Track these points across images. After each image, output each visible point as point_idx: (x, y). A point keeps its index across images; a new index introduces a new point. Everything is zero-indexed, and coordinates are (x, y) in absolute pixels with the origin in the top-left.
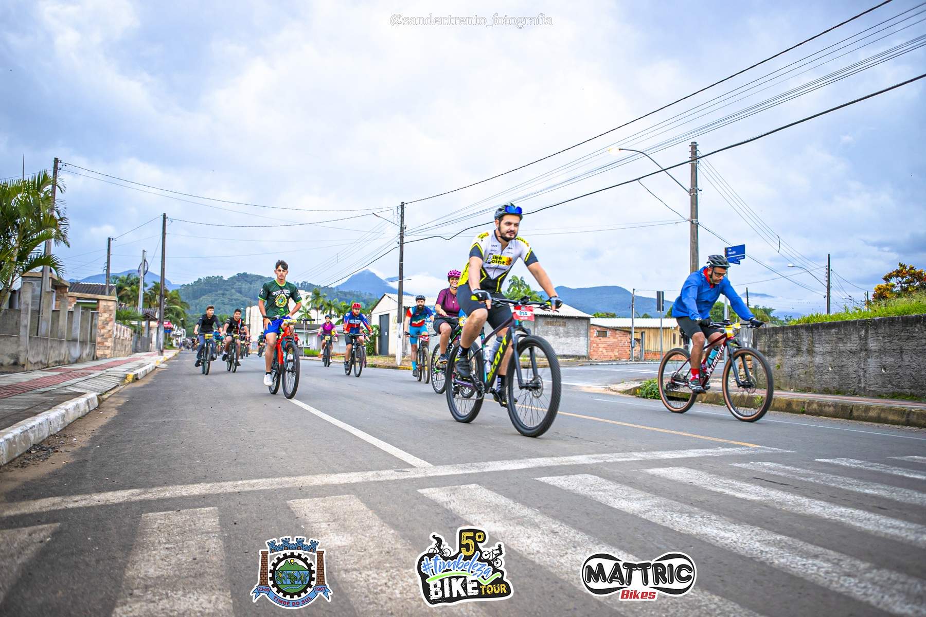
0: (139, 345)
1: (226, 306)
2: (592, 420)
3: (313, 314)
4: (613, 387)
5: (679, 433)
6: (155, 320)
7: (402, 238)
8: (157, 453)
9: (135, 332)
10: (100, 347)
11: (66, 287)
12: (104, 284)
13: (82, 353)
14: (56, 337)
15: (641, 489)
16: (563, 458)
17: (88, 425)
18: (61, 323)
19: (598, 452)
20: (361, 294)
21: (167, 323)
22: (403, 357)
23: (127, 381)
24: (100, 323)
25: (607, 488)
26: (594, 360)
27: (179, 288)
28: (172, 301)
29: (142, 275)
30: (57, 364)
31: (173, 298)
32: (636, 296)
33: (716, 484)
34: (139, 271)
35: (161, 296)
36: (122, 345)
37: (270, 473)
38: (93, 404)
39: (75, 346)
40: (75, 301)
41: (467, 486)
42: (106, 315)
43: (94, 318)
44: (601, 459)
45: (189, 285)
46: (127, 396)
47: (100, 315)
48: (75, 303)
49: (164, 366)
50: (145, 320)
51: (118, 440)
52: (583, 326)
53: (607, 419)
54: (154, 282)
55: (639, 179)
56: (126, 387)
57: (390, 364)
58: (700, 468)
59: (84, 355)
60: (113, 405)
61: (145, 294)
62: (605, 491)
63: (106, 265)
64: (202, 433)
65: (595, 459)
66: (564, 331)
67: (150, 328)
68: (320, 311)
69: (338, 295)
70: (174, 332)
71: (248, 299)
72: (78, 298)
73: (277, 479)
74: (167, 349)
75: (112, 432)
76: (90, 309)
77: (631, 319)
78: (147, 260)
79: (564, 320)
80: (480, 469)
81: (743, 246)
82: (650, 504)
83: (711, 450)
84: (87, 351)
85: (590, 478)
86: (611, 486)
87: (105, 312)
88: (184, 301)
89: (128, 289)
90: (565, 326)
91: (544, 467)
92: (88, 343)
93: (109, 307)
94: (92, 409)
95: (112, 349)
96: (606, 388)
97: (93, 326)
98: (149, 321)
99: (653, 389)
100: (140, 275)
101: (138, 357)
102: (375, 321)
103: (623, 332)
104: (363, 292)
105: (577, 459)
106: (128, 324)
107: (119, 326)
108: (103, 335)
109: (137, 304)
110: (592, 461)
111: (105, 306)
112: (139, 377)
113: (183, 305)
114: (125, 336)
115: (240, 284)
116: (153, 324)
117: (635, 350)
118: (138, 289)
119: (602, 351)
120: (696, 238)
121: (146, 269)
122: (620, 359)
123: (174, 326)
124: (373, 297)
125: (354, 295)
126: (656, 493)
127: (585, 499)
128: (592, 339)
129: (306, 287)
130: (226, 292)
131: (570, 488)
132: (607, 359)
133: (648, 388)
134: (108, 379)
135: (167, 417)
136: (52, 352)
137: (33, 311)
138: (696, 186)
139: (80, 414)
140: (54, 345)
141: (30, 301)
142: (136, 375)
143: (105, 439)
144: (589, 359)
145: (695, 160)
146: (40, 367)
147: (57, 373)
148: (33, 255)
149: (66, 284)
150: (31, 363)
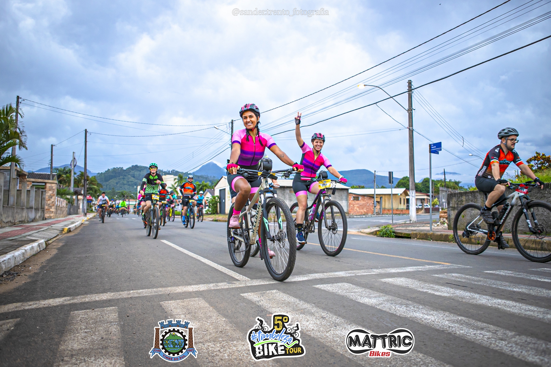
0: (72, 210)
1: (125, 186)
2: (349, 250)
4: (362, 230)
5: (402, 257)
6: (81, 194)
8: (81, 275)
9: (69, 202)
10: (47, 212)
11: (26, 175)
12: (49, 173)
13: (36, 216)
14: (20, 206)
15: (377, 291)
16: (330, 273)
17: (39, 259)
18: (22, 197)
19: (352, 270)
20: (208, 177)
21: (89, 197)
23: (64, 232)
24: (47, 197)
25: (357, 291)
26: (351, 214)
27: (96, 175)
28: (92, 183)
29: (73, 167)
30: (20, 223)
31: (92, 181)
32: (376, 175)
33: (423, 287)
34: (71, 165)
35: (85, 180)
36: (61, 210)
37: (150, 286)
38: (42, 247)
39: (32, 211)
42: (51, 192)
43: (43, 194)
44: (353, 273)
45: (102, 173)
46: (63, 241)
47: (47, 192)
48: (31, 185)
49: (87, 222)
50: (75, 195)
51: (57, 268)
52: (344, 194)
53: (358, 250)
54: (80, 172)
55: (377, 103)
56: (64, 236)
58: (414, 278)
59: (37, 217)
60: (55, 247)
61: (75, 179)
62: (355, 292)
63: (50, 161)
64: (109, 262)
65: (350, 273)
67: (78, 200)
70: (94, 202)
72: (33, 182)
73: (154, 289)
74: (89, 212)
75: (54, 263)
76: (41, 189)
77: (374, 189)
78: (76, 158)
81: (441, 143)
82: (382, 300)
83: (421, 267)
84: (39, 214)
85: (346, 285)
86: (359, 290)
87: (50, 190)
88: (99, 183)
89: (64, 176)
91: (319, 279)
92: (40, 209)
93: (53, 187)
94: (41, 249)
95: (54, 213)
96: (358, 231)
97: (43, 199)
98: (78, 195)
99: (387, 231)
100: (71, 167)
101: (71, 218)
102: (217, 193)
103: (369, 197)
104: (209, 175)
105: (339, 274)
106: (65, 197)
107: (59, 198)
108: (49, 205)
109: (70, 185)
110: (348, 275)
111: (50, 186)
112: (72, 230)
113: (98, 185)
114: (63, 205)
115: (134, 172)
116: (80, 197)
117: (377, 208)
118: (71, 176)
119: (356, 209)
120: (412, 139)
121: (75, 164)
122: (367, 214)
123: (94, 199)
124: (215, 179)
125: (204, 178)
126: (386, 293)
127: (343, 297)
128: (350, 202)
129: (174, 173)
130: (125, 177)
131: (334, 291)
132: (359, 214)
133: (384, 231)
134: (52, 231)
135: (88, 254)
136: (17, 215)
137: (5, 190)
138: (412, 107)
139: (34, 253)
140: (18, 211)
141: (2, 184)
142: (70, 229)
143: (49, 267)
144: (348, 214)
145: (411, 91)
146: (10, 225)
147: (21, 228)
148: (4, 156)
149: (25, 173)
150: (4, 222)
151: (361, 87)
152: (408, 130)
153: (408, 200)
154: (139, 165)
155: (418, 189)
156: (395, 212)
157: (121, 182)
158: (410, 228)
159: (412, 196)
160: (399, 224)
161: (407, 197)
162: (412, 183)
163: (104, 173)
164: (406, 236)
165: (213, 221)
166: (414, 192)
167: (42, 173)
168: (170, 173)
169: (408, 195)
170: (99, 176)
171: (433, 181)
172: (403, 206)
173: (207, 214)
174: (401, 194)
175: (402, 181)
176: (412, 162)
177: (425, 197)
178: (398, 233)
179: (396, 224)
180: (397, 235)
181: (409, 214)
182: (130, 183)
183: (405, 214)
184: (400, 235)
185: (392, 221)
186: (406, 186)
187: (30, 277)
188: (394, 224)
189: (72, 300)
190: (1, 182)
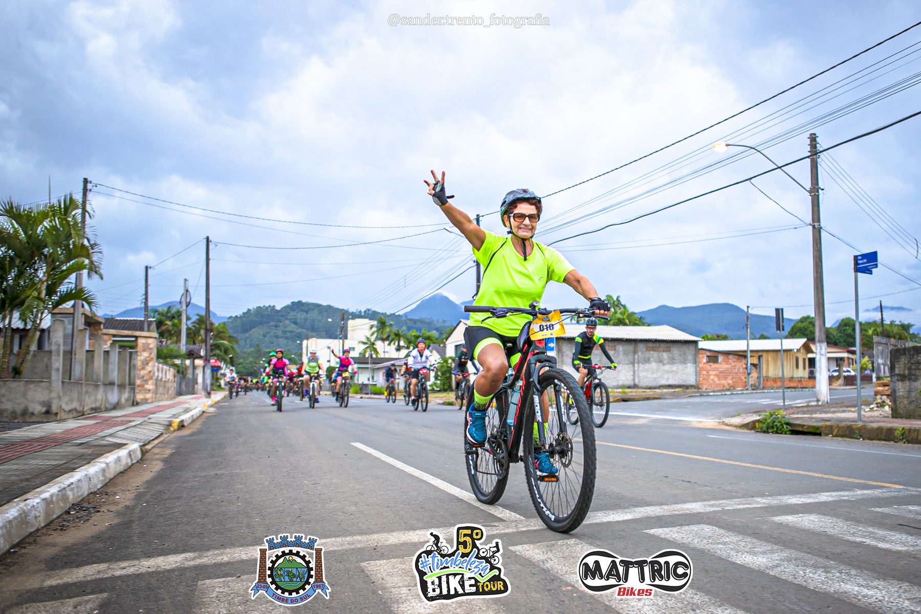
0: (183, 387)
2: (706, 461)
3: (379, 345)
4: (727, 420)
5: (807, 473)
6: (200, 357)
8: (210, 510)
9: (178, 372)
10: (140, 390)
11: (100, 323)
12: (143, 319)
13: (121, 397)
14: (91, 380)
15: (767, 541)
16: (674, 506)
17: (131, 480)
18: (96, 364)
19: (715, 499)
20: (432, 321)
21: (214, 361)
23: (172, 429)
24: (139, 364)
25: (727, 540)
26: (704, 389)
27: (226, 320)
28: (219, 335)
29: (184, 307)
30: (94, 411)
31: (220, 332)
32: (751, 314)
33: (854, 533)
34: (180, 303)
35: (207, 331)
36: (165, 387)
37: (339, 531)
38: (135, 457)
39: (112, 390)
40: (110, 340)
41: (566, 541)
42: (145, 354)
43: (133, 357)
44: (719, 506)
45: (236, 316)
46: (172, 446)
47: (139, 354)
48: (111, 342)
49: (213, 410)
50: (189, 359)
51: (166, 497)
52: (690, 351)
53: (724, 459)
54: (198, 315)
55: (750, 179)
56: (172, 436)
58: (836, 516)
59: (123, 400)
60: (157, 456)
61: (188, 329)
62: (725, 543)
63: (144, 296)
64: (260, 486)
65: (712, 506)
66: (669, 357)
67: (194, 368)
68: (387, 343)
69: (406, 323)
70: (222, 371)
71: (304, 331)
72: (114, 336)
73: (348, 538)
74: (214, 390)
75: (159, 488)
76: (128, 347)
77: (746, 341)
78: (190, 290)
79: (668, 345)
81: (876, 253)
82: (778, 558)
83: (846, 493)
84: (126, 395)
85: (707, 529)
86: (732, 538)
87: (144, 351)
88: (232, 334)
89: (169, 323)
90: (670, 351)
91: (653, 518)
92: (127, 386)
93: (149, 344)
94: (134, 462)
95: (153, 392)
96: (720, 422)
97: (132, 367)
98: (194, 359)
99: (774, 422)
100: (182, 307)
101: (183, 401)
102: (450, 352)
103: (736, 357)
104: (435, 319)
105: (691, 507)
106: (171, 363)
107: (161, 365)
108: (143, 377)
109: (180, 341)
110: (709, 509)
111: (144, 344)
112: (185, 424)
113: (231, 339)
114: (168, 377)
115: (294, 313)
116: (198, 362)
117: (752, 377)
118: (180, 323)
119: (713, 380)
120: (820, 245)
121: (188, 300)
122: (734, 389)
123: (222, 365)
124: (446, 325)
125: (425, 323)
126: (784, 545)
128: (701, 366)
129: (370, 315)
130: (279, 324)
131: (684, 541)
132: (719, 389)
133: (769, 421)
134: (151, 427)
135: (219, 469)
136: (87, 398)
137: (65, 352)
138: (817, 184)
139: (121, 468)
140: (90, 390)
141: (61, 341)
142: (182, 421)
143: (152, 495)
144: (698, 388)
145: (816, 154)
146: (74, 415)
147: (95, 422)
148: (63, 289)
149: (100, 320)
150: (65, 411)
151: (721, 149)
152: (811, 227)
153: (812, 362)
154: (304, 301)
155: (831, 341)
156: (787, 384)
157: (272, 334)
158: (818, 415)
159: (821, 355)
160: (798, 407)
161: (810, 355)
162: (820, 329)
163: (241, 317)
164: (812, 430)
165: (444, 404)
166: (824, 345)
167: (129, 319)
168: (363, 314)
169: (812, 352)
170: (232, 322)
171: (861, 324)
172: (802, 373)
173: (433, 391)
174: (798, 350)
175: (800, 325)
176: (820, 289)
177: (845, 355)
178: (796, 425)
179: (791, 407)
180: (794, 429)
181: (814, 387)
182: (288, 334)
183: (807, 388)
184: (801, 429)
185: (782, 401)
186: (807, 335)
187: (119, 514)
188: (786, 407)
189: (198, 558)
190: (58, 338)
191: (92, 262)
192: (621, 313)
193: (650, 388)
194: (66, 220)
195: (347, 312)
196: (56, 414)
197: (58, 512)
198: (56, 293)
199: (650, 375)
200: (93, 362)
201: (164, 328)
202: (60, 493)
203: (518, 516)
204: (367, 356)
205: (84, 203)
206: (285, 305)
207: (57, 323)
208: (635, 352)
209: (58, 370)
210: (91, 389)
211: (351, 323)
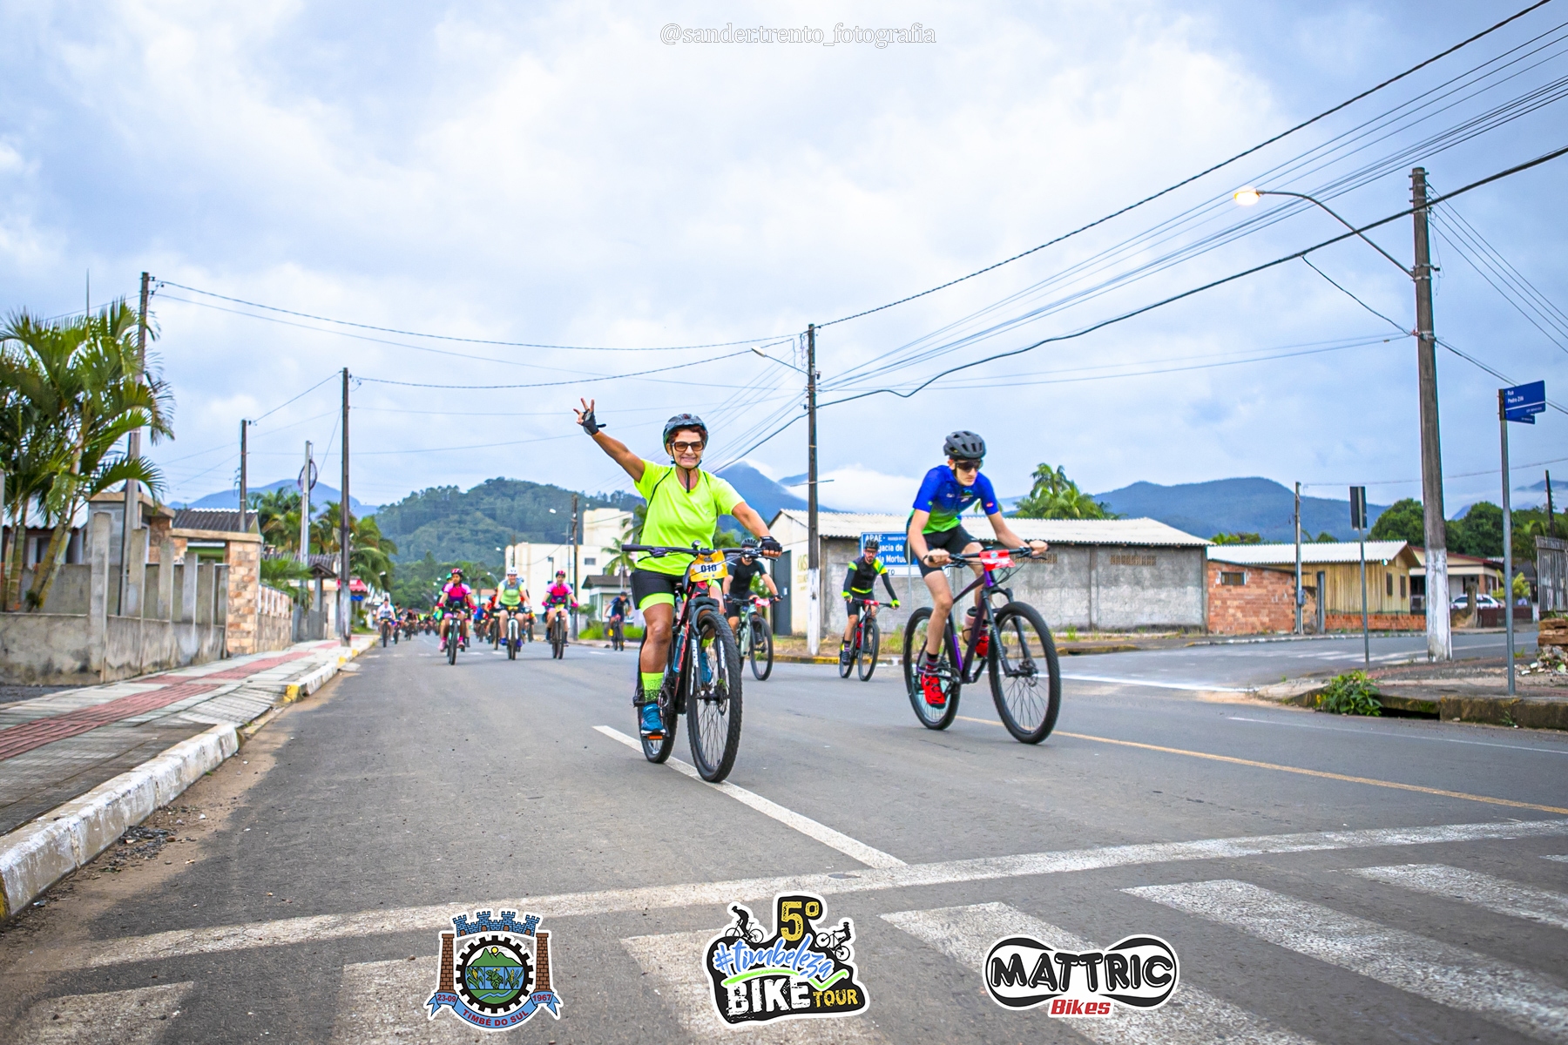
0: (304, 626)
1: (467, 545)
4: (1261, 690)
6: (332, 576)
7: (812, 396)
8: (358, 842)
9: (296, 601)
10: (233, 633)
11: (168, 518)
12: (237, 511)
13: (202, 645)
14: (155, 616)
17: (224, 788)
18: (162, 588)
21: (355, 582)
22: (822, 637)
23: (287, 700)
24: (232, 587)
26: (1217, 633)
27: (375, 512)
28: (364, 537)
29: (306, 490)
30: (158, 669)
31: (364, 533)
32: (1303, 498)
34: (299, 482)
35: (344, 531)
36: (274, 627)
38: (229, 747)
39: (188, 633)
40: (184, 546)
41: (982, 906)
42: (242, 571)
43: (221, 577)
46: (290, 729)
47: (231, 570)
48: (186, 550)
49: (354, 666)
50: (313, 578)
51: (283, 818)
52: (1191, 564)
54: (329, 503)
55: (1305, 252)
56: (287, 711)
57: (797, 653)
59: (205, 650)
60: (266, 747)
61: (312, 527)
63: (239, 473)
64: (441, 801)
66: (1152, 575)
67: (323, 594)
70: (369, 600)
71: (509, 530)
72: (191, 539)
74: (356, 633)
75: (270, 801)
76: (213, 559)
77: (1294, 546)
78: (314, 460)
79: (1153, 553)
80: (1003, 870)
81: (1541, 384)
84: (210, 641)
87: (240, 564)
88: (386, 537)
89: (280, 517)
90: (1154, 564)
91: (1139, 866)
92: (212, 625)
93: (247, 554)
94: (228, 755)
95: (254, 637)
96: (1248, 693)
97: (220, 593)
98: (322, 578)
99: (1351, 693)
100: (302, 490)
101: (304, 650)
103: (1277, 575)
105: (1206, 848)
106: (283, 585)
107: (267, 590)
108: (238, 610)
109: (299, 547)
111: (239, 553)
112: (310, 692)
113: (384, 543)
114: (279, 609)
115: (492, 500)
116: (330, 584)
117: (1305, 611)
118: (299, 517)
119: (1234, 615)
120: (1431, 370)
121: (312, 478)
122: (1273, 632)
123: (368, 588)
127: (1231, 934)
128: (1211, 590)
129: (621, 501)
130: (464, 517)
131: (1197, 910)
132: (1244, 632)
133: (1340, 691)
134: (253, 696)
135: (369, 771)
136: (147, 645)
137: (111, 567)
138: (1428, 260)
139: (207, 767)
140: (151, 632)
141: (106, 549)
142: (304, 687)
143: (258, 814)
144: (1207, 631)
145: (1425, 207)
146: (127, 675)
147: (160, 686)
148: (108, 460)
149: (167, 512)
150: (111, 667)
151: (1247, 199)
152: (1416, 338)
153: (1418, 585)
154: (507, 478)
155: (1455, 547)
156: (1372, 623)
157: (453, 534)
158: (1430, 682)
160: (1390, 666)
161: (1414, 572)
162: (1434, 525)
163: (400, 506)
164: (1421, 709)
166: (1441, 554)
167: (214, 510)
168: (609, 500)
169: (1418, 565)
170: (384, 515)
171: (1513, 514)
172: (1399, 603)
174: (1390, 562)
175: (1393, 516)
176: (1433, 451)
177: (1479, 571)
178: (1391, 699)
179: (1378, 666)
180: (1389, 706)
181: (1422, 629)
182: (481, 536)
183: (1407, 631)
184: (1400, 707)
185: (1364, 655)
186: (1408, 534)
187: (206, 845)
188: (1371, 666)
189: (342, 924)
190: (100, 543)
191: (155, 414)
192: (1065, 497)
193: (1119, 631)
194: (114, 342)
195: (582, 496)
196: (98, 672)
197: (107, 841)
198: (95, 467)
199: (1117, 607)
200: (156, 585)
201: (271, 525)
202: (110, 808)
203: (894, 859)
204: (616, 573)
205: (143, 313)
206: (474, 485)
207: (100, 517)
208: (1091, 567)
209: (101, 598)
210: (153, 631)
211: (588, 516)
